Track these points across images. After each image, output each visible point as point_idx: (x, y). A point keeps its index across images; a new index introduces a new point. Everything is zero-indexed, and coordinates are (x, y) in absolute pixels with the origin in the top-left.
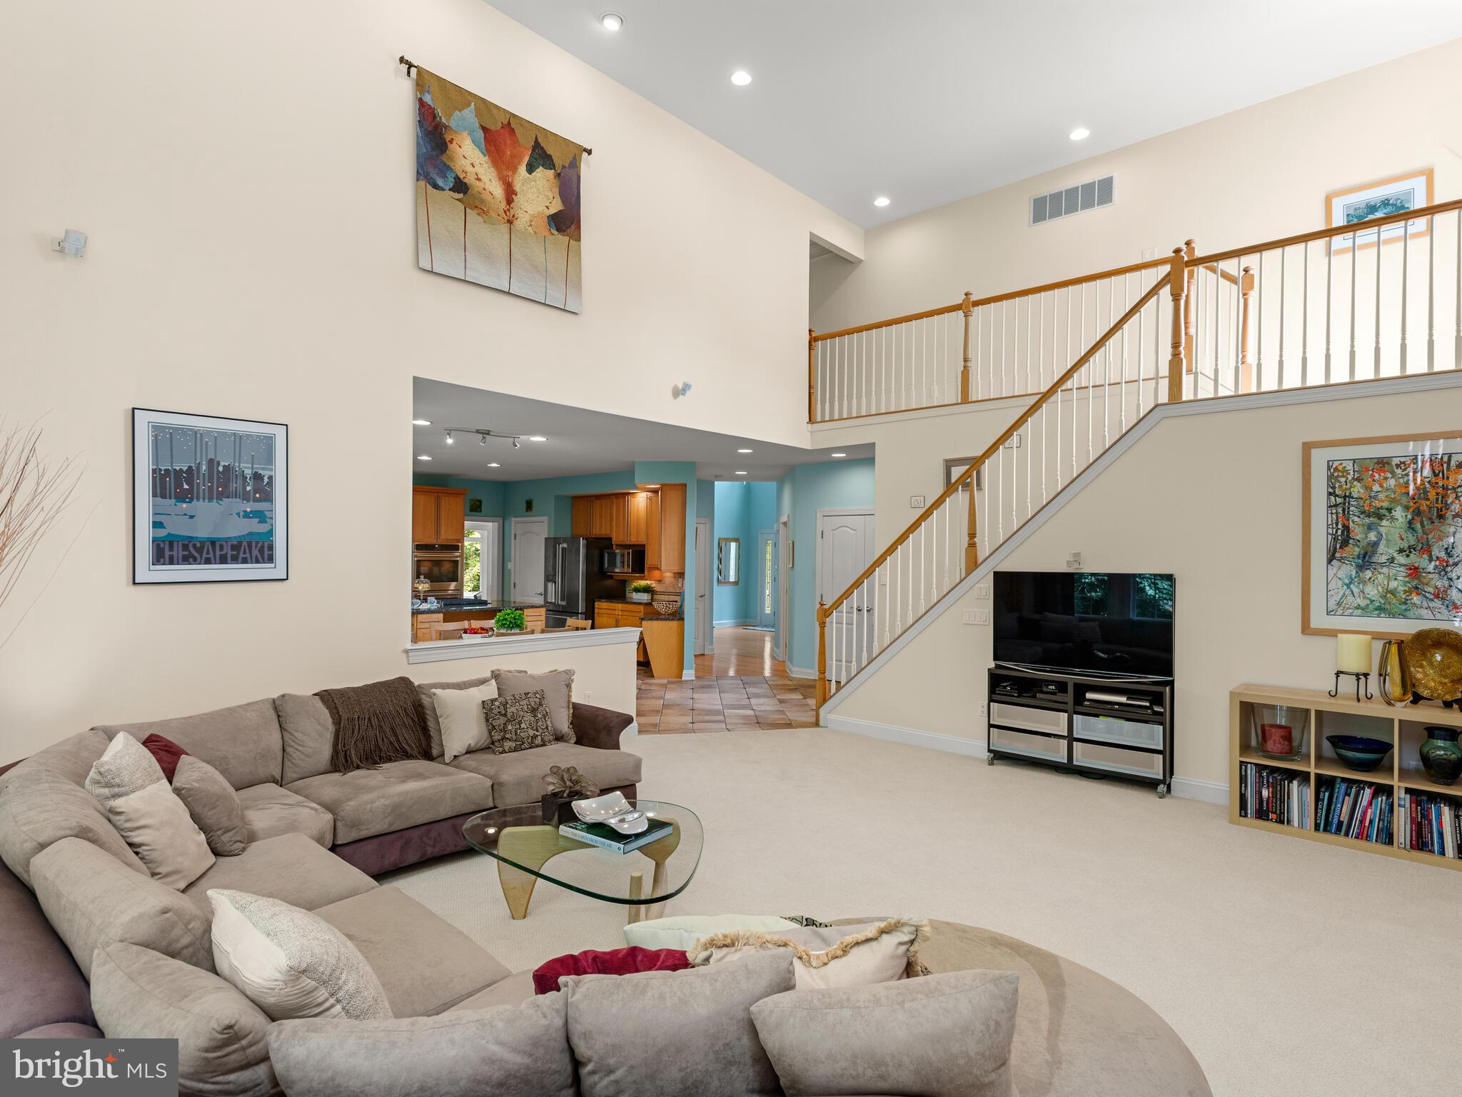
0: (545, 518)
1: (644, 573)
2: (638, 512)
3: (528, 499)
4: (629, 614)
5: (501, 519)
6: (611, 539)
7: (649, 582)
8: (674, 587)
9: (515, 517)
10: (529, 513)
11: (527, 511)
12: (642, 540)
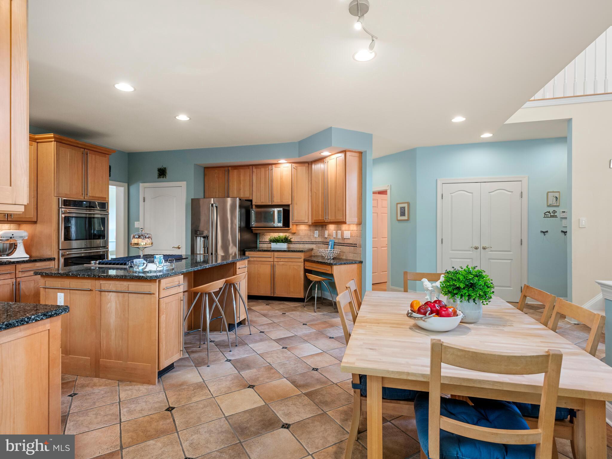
0: (184, 184)
1: (289, 227)
2: (281, 179)
3: (160, 167)
4: (286, 260)
5: (126, 185)
6: (251, 201)
7: (287, 234)
8: (309, 238)
9: (144, 182)
10: (161, 179)
11: (158, 178)
12: (287, 201)
